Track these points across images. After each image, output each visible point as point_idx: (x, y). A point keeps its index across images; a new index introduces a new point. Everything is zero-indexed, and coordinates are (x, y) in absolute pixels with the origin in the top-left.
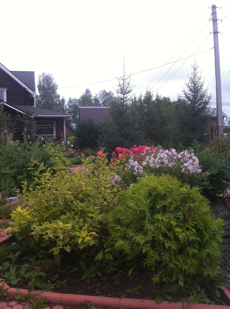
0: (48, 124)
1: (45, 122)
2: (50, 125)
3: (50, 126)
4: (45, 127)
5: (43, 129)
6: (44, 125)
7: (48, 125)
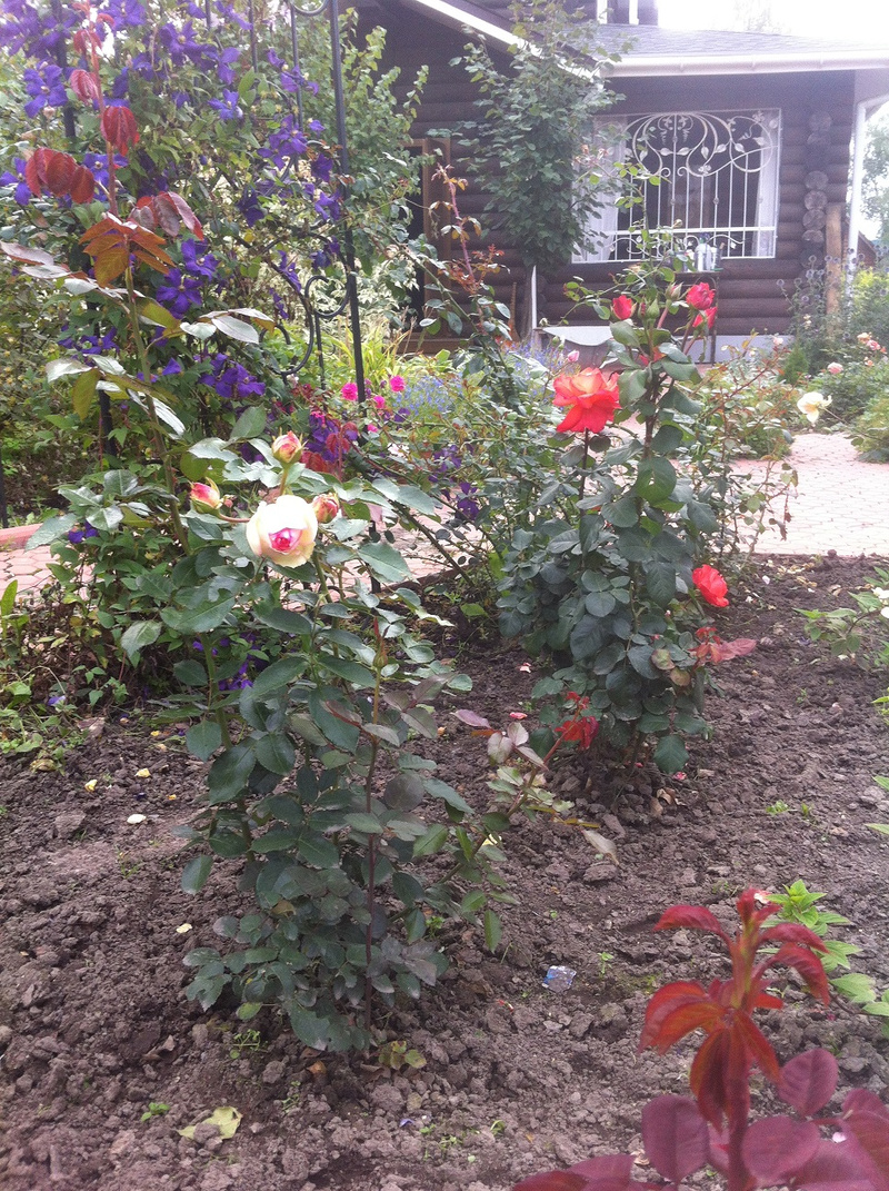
0: (723, 139)
1: (698, 123)
2: (739, 148)
3: (736, 154)
4: (697, 160)
5: (681, 183)
6: (684, 152)
7: (721, 149)
